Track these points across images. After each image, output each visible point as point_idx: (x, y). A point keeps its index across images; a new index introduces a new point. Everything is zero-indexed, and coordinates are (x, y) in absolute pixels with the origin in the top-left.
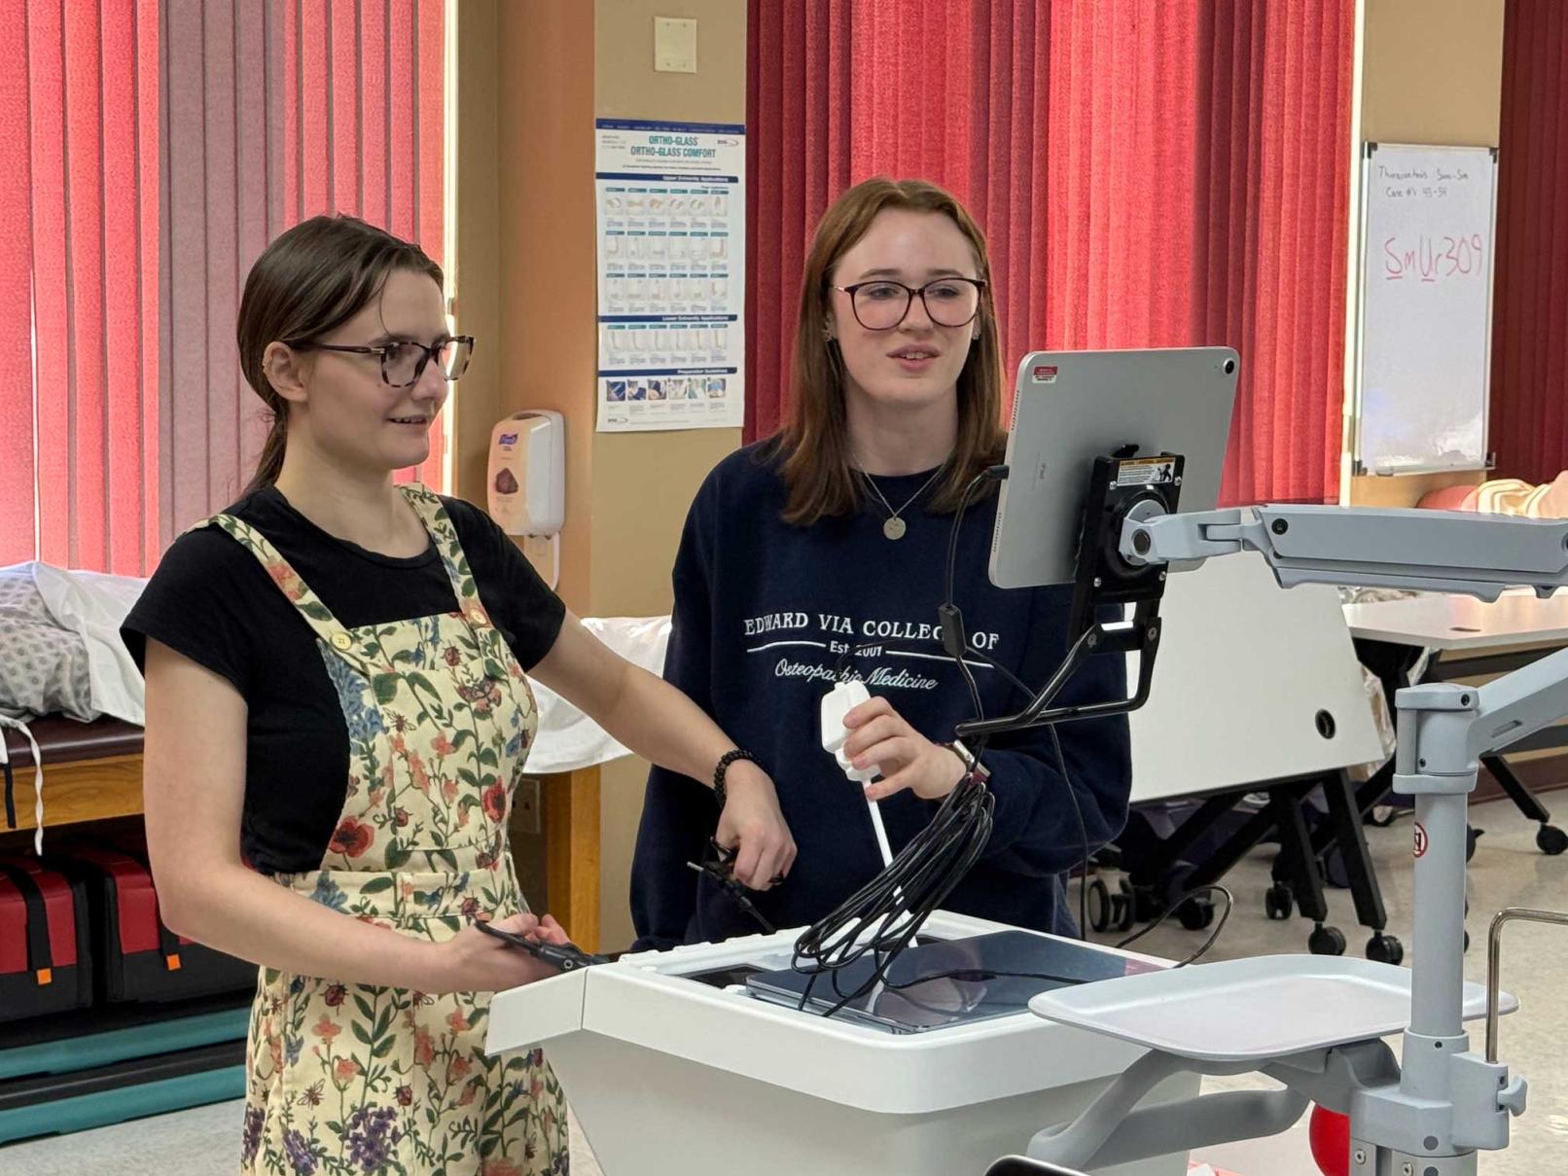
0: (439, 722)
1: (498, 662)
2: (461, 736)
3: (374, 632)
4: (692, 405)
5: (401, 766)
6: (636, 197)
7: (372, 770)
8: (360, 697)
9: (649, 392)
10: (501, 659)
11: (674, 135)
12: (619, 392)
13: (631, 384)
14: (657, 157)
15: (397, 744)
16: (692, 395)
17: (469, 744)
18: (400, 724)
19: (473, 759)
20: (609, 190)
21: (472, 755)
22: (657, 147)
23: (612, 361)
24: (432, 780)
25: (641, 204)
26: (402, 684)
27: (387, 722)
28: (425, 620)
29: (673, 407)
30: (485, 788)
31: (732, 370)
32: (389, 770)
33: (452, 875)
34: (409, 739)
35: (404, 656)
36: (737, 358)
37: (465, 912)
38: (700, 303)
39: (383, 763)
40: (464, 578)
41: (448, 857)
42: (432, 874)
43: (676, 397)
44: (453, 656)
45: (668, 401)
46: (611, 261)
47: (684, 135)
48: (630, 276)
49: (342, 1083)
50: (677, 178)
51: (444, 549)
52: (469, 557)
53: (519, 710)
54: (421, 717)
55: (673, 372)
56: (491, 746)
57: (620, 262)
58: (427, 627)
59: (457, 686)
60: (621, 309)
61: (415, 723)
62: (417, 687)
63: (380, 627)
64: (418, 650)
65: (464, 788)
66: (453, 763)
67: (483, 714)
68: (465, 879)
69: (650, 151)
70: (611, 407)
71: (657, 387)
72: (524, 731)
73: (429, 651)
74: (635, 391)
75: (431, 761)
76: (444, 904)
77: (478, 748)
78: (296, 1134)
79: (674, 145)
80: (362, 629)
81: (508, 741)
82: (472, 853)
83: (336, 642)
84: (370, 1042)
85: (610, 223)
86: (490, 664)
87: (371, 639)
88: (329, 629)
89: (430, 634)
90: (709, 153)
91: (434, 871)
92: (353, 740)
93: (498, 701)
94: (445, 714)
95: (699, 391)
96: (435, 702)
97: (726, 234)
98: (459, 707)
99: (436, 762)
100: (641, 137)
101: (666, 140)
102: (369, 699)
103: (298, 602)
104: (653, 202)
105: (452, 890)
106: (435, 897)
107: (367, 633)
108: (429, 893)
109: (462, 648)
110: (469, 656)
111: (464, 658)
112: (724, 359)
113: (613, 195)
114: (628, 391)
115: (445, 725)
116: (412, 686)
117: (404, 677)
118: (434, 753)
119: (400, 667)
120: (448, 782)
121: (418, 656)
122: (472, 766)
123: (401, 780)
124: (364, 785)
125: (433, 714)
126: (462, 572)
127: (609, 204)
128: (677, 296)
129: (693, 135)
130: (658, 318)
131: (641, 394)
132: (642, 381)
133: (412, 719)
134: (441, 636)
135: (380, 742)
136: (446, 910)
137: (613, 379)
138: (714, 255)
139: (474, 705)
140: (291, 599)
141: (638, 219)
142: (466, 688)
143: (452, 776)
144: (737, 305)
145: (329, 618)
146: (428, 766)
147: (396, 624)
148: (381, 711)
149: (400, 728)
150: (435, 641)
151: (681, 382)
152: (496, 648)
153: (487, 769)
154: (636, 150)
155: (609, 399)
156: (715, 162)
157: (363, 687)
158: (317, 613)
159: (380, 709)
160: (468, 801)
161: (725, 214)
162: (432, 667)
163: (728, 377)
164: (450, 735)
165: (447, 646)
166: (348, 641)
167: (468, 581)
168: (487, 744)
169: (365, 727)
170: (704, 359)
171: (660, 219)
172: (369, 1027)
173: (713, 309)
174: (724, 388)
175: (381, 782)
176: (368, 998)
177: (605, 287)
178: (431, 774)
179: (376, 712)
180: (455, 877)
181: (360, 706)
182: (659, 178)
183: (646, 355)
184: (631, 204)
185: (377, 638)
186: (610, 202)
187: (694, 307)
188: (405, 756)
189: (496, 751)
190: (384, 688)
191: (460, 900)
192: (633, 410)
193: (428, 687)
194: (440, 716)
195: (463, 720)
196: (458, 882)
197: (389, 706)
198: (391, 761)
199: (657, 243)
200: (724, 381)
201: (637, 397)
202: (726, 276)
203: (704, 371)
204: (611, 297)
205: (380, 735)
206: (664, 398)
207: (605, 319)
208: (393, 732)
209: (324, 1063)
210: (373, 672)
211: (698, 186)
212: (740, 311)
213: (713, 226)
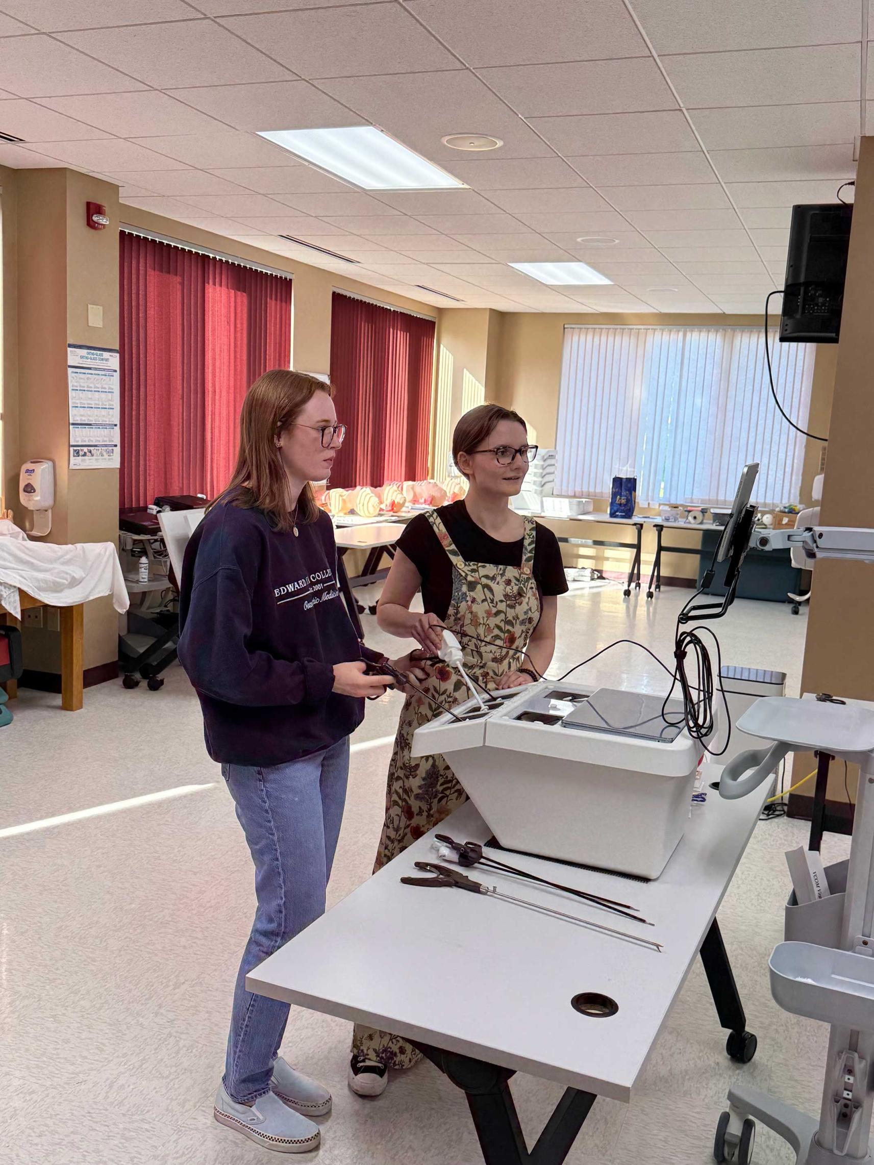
0: (491, 605)
1: (524, 589)
2: (498, 613)
3: (477, 565)
4: (102, 459)
5: (469, 616)
6: (82, 376)
7: (457, 613)
8: (461, 587)
9: (88, 454)
10: (527, 589)
11: (95, 352)
12: (77, 453)
13: (82, 450)
14: (89, 360)
15: (469, 608)
16: (102, 455)
17: (502, 616)
18: (474, 601)
19: (503, 622)
20: (72, 372)
21: (502, 620)
22: (89, 356)
23: (75, 441)
24: (481, 626)
25: (84, 379)
26: (479, 587)
27: (468, 598)
28: (500, 566)
29: (96, 459)
30: (506, 635)
31: (116, 446)
32: (464, 616)
33: (479, 661)
34: (475, 608)
35: (487, 577)
36: (117, 441)
37: (482, 676)
38: (105, 419)
39: (462, 613)
40: (529, 555)
41: (480, 655)
42: (471, 658)
43: (97, 456)
44: (508, 582)
45: (94, 457)
46: (74, 401)
47: (99, 352)
48: (80, 407)
49: (420, 722)
50: (96, 369)
51: (526, 542)
52: (536, 548)
53: (530, 609)
54: (483, 601)
55: (96, 446)
56: (511, 619)
57: (77, 401)
58: (501, 569)
59: (504, 593)
60: (77, 420)
61: (480, 602)
62: (486, 589)
63: (480, 564)
64: (494, 576)
65: (496, 632)
66: (493, 621)
67: (512, 607)
68: (485, 664)
69: (87, 358)
70: (75, 459)
71: (90, 452)
72: (530, 618)
73: (499, 578)
74: (83, 453)
75: (483, 617)
76: (474, 671)
77: (506, 619)
78: (403, 734)
79: (95, 356)
80: (472, 563)
81: (521, 619)
82: (491, 656)
83: (458, 566)
84: (433, 712)
85: (73, 386)
86: (520, 589)
87: (475, 567)
88: (457, 561)
89: (501, 572)
90: (107, 360)
91: (473, 658)
92: (452, 602)
93: (520, 604)
94: (495, 602)
95: (105, 453)
96: (492, 597)
97: (113, 392)
98: (501, 601)
99: (485, 619)
100: (84, 352)
101: (93, 354)
102: (464, 588)
103: (446, 549)
104: (88, 378)
105: (478, 667)
106: (472, 667)
107: (474, 565)
108: (470, 665)
109: (514, 581)
110: (515, 583)
111: (513, 584)
112: (112, 441)
113: (74, 375)
114: (81, 453)
115: (493, 606)
116: (483, 588)
117: (481, 584)
118: (485, 615)
119: (484, 581)
120: (489, 627)
121: (493, 578)
122: (502, 625)
123: (467, 621)
124: (452, 618)
125: (489, 601)
126: (530, 552)
127: (74, 379)
128: (97, 416)
129: (102, 352)
130: (90, 425)
131: (85, 455)
132: (85, 449)
133: (479, 601)
134: (506, 574)
135: (463, 606)
136: (475, 673)
137: (75, 448)
138: (109, 400)
139: (508, 602)
140: (444, 547)
141: (82, 385)
142: (508, 595)
143: (492, 626)
144: (117, 420)
145: (459, 555)
146: (482, 619)
147: (487, 565)
148: (467, 594)
149: (472, 602)
150: (502, 575)
151: (99, 450)
152: (526, 584)
153: (508, 627)
154: (82, 357)
155: (74, 456)
156: (109, 364)
157: (464, 584)
158: (454, 553)
159: (468, 593)
160: (497, 637)
161: (113, 385)
162: (498, 584)
163: (114, 448)
164: (494, 610)
165: (507, 578)
166: (463, 565)
167: (530, 556)
168: (510, 618)
169: (459, 598)
170: (106, 441)
171: (91, 385)
172: (434, 706)
173: (109, 421)
174: (113, 453)
175: (459, 619)
176: (436, 695)
177: (72, 412)
178: (482, 623)
179: (466, 594)
180: (481, 663)
181: (460, 590)
182: (90, 369)
183: (87, 439)
184: (80, 378)
185: (478, 568)
186: (73, 377)
187: (103, 421)
188: (471, 613)
189: (514, 622)
190: (472, 586)
191: (481, 671)
192: (83, 460)
193: (490, 589)
194: (492, 601)
195: (502, 607)
196: (481, 664)
197: (472, 593)
198: (465, 613)
199: (89, 394)
200: (113, 450)
201: (83, 456)
202: (113, 409)
203: (106, 446)
204: (75, 415)
205: (464, 603)
206: (93, 456)
207: (73, 424)
208: (469, 603)
209: (416, 713)
210: (469, 578)
211: (103, 373)
212: (118, 423)
213: (109, 389)
